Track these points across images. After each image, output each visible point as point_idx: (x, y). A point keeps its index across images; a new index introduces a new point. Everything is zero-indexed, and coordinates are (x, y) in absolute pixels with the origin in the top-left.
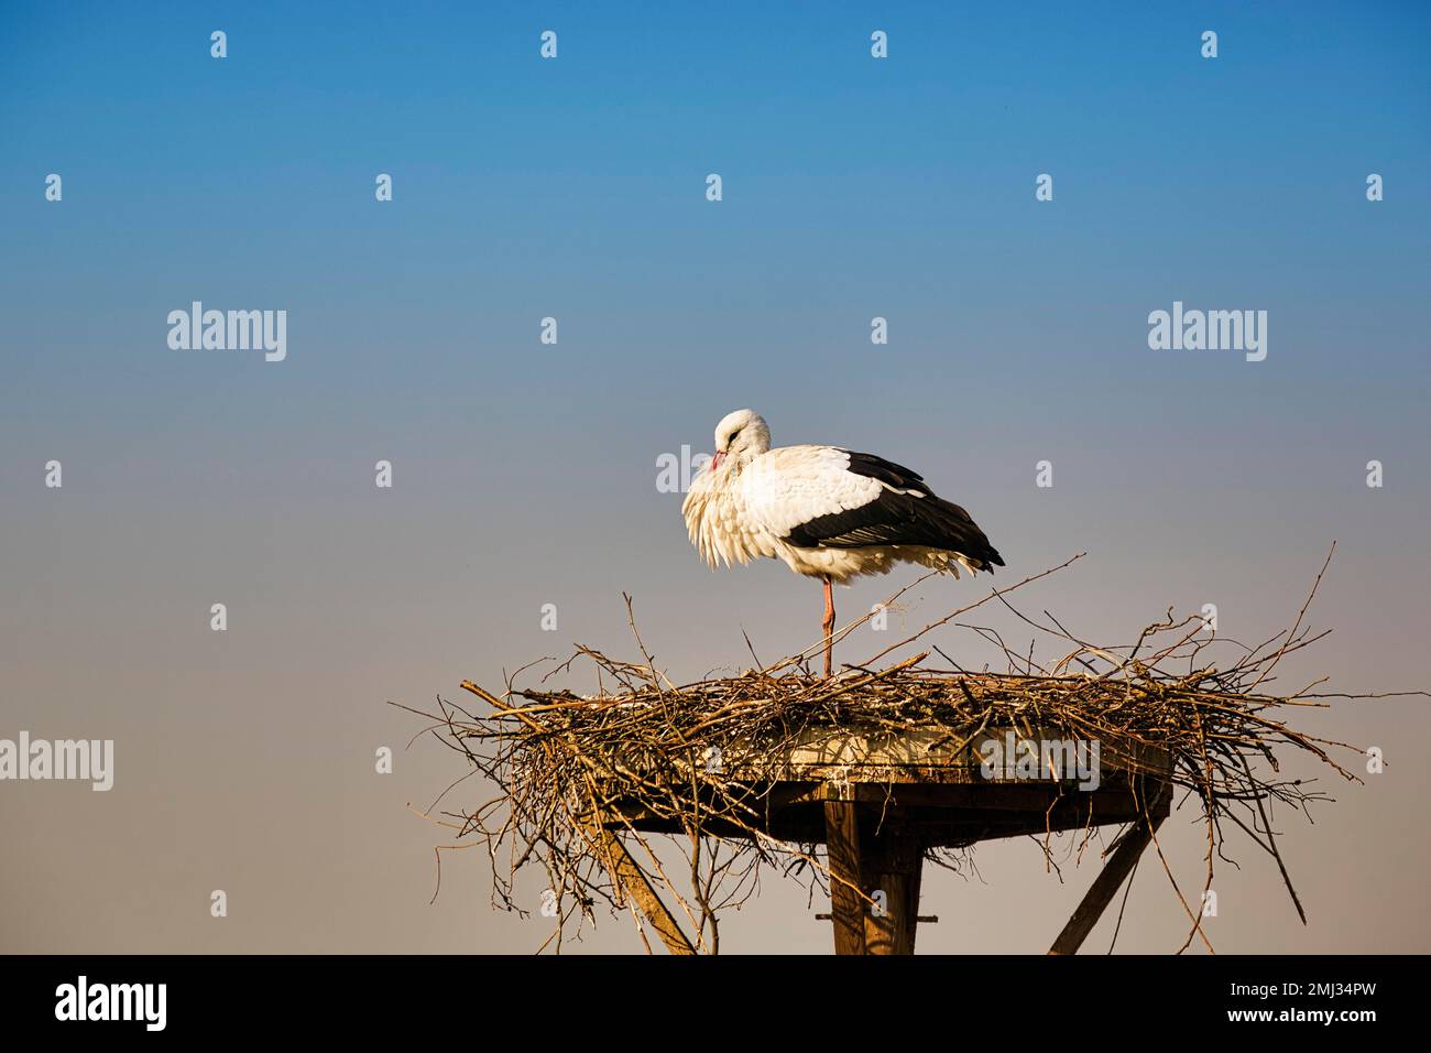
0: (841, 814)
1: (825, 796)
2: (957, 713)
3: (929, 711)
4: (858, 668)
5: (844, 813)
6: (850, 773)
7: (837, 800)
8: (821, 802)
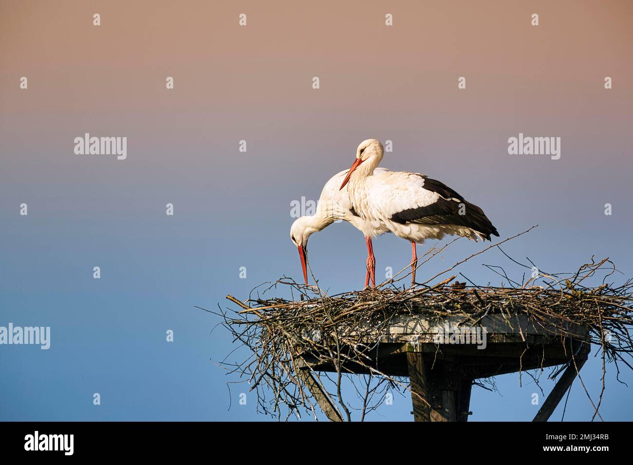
0: (415, 359)
1: (407, 350)
2: (474, 307)
3: (459, 306)
4: (422, 285)
5: (417, 358)
6: (419, 338)
7: (413, 352)
8: (405, 353)
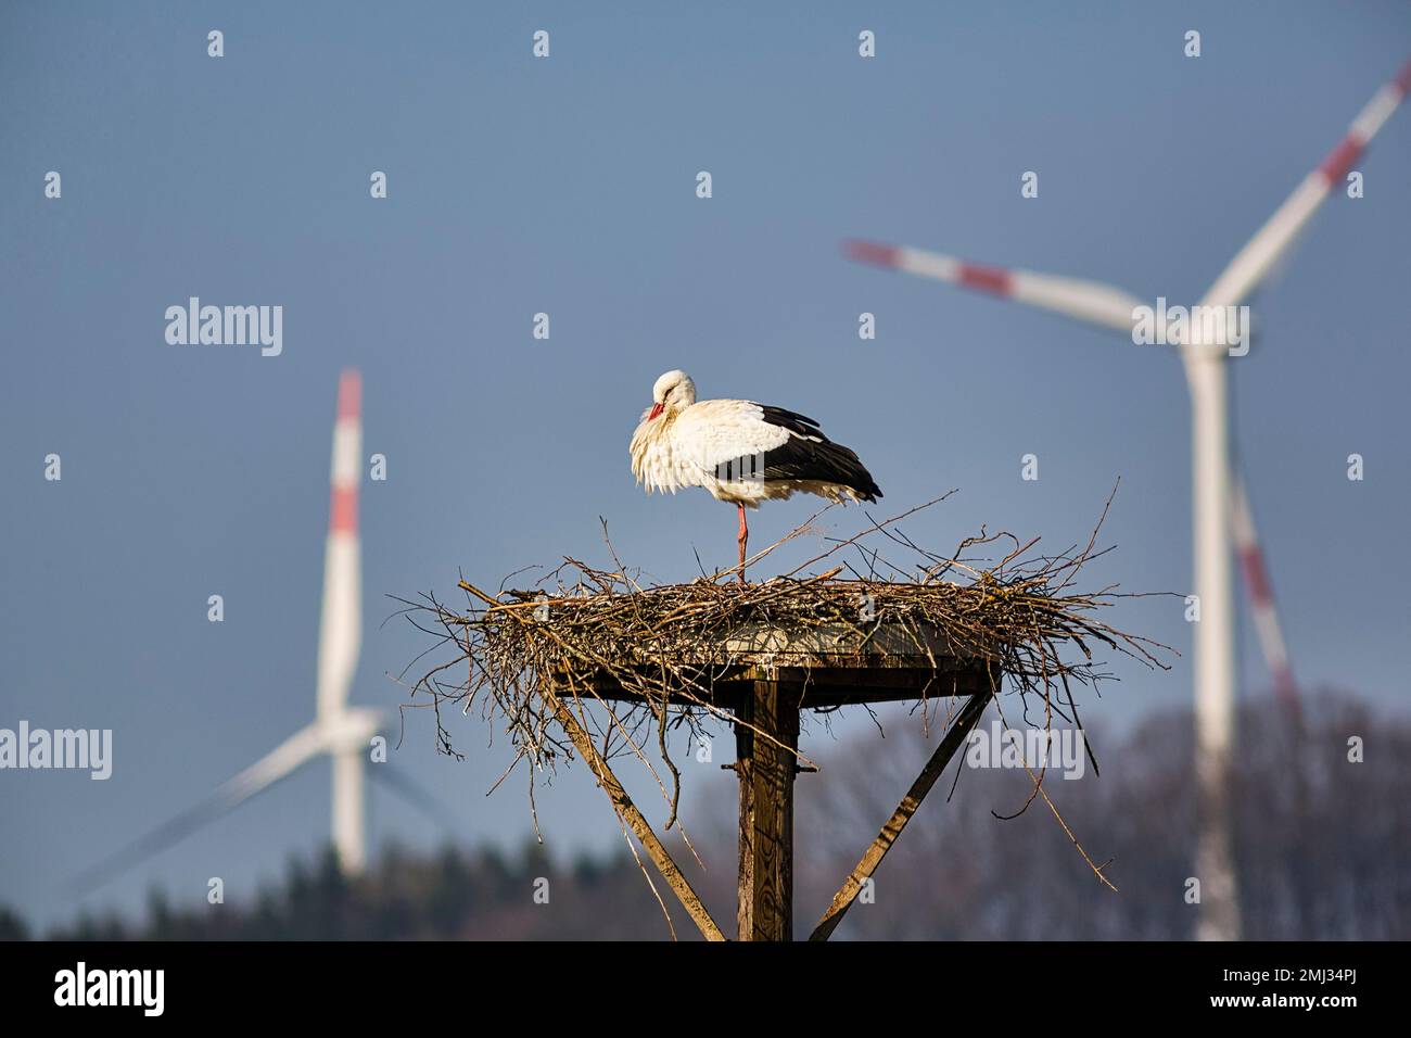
0: (767, 691)
1: (754, 676)
3: (837, 611)
4: (784, 576)
5: (770, 690)
6: (774, 659)
7: (765, 680)
8: (752, 681)
